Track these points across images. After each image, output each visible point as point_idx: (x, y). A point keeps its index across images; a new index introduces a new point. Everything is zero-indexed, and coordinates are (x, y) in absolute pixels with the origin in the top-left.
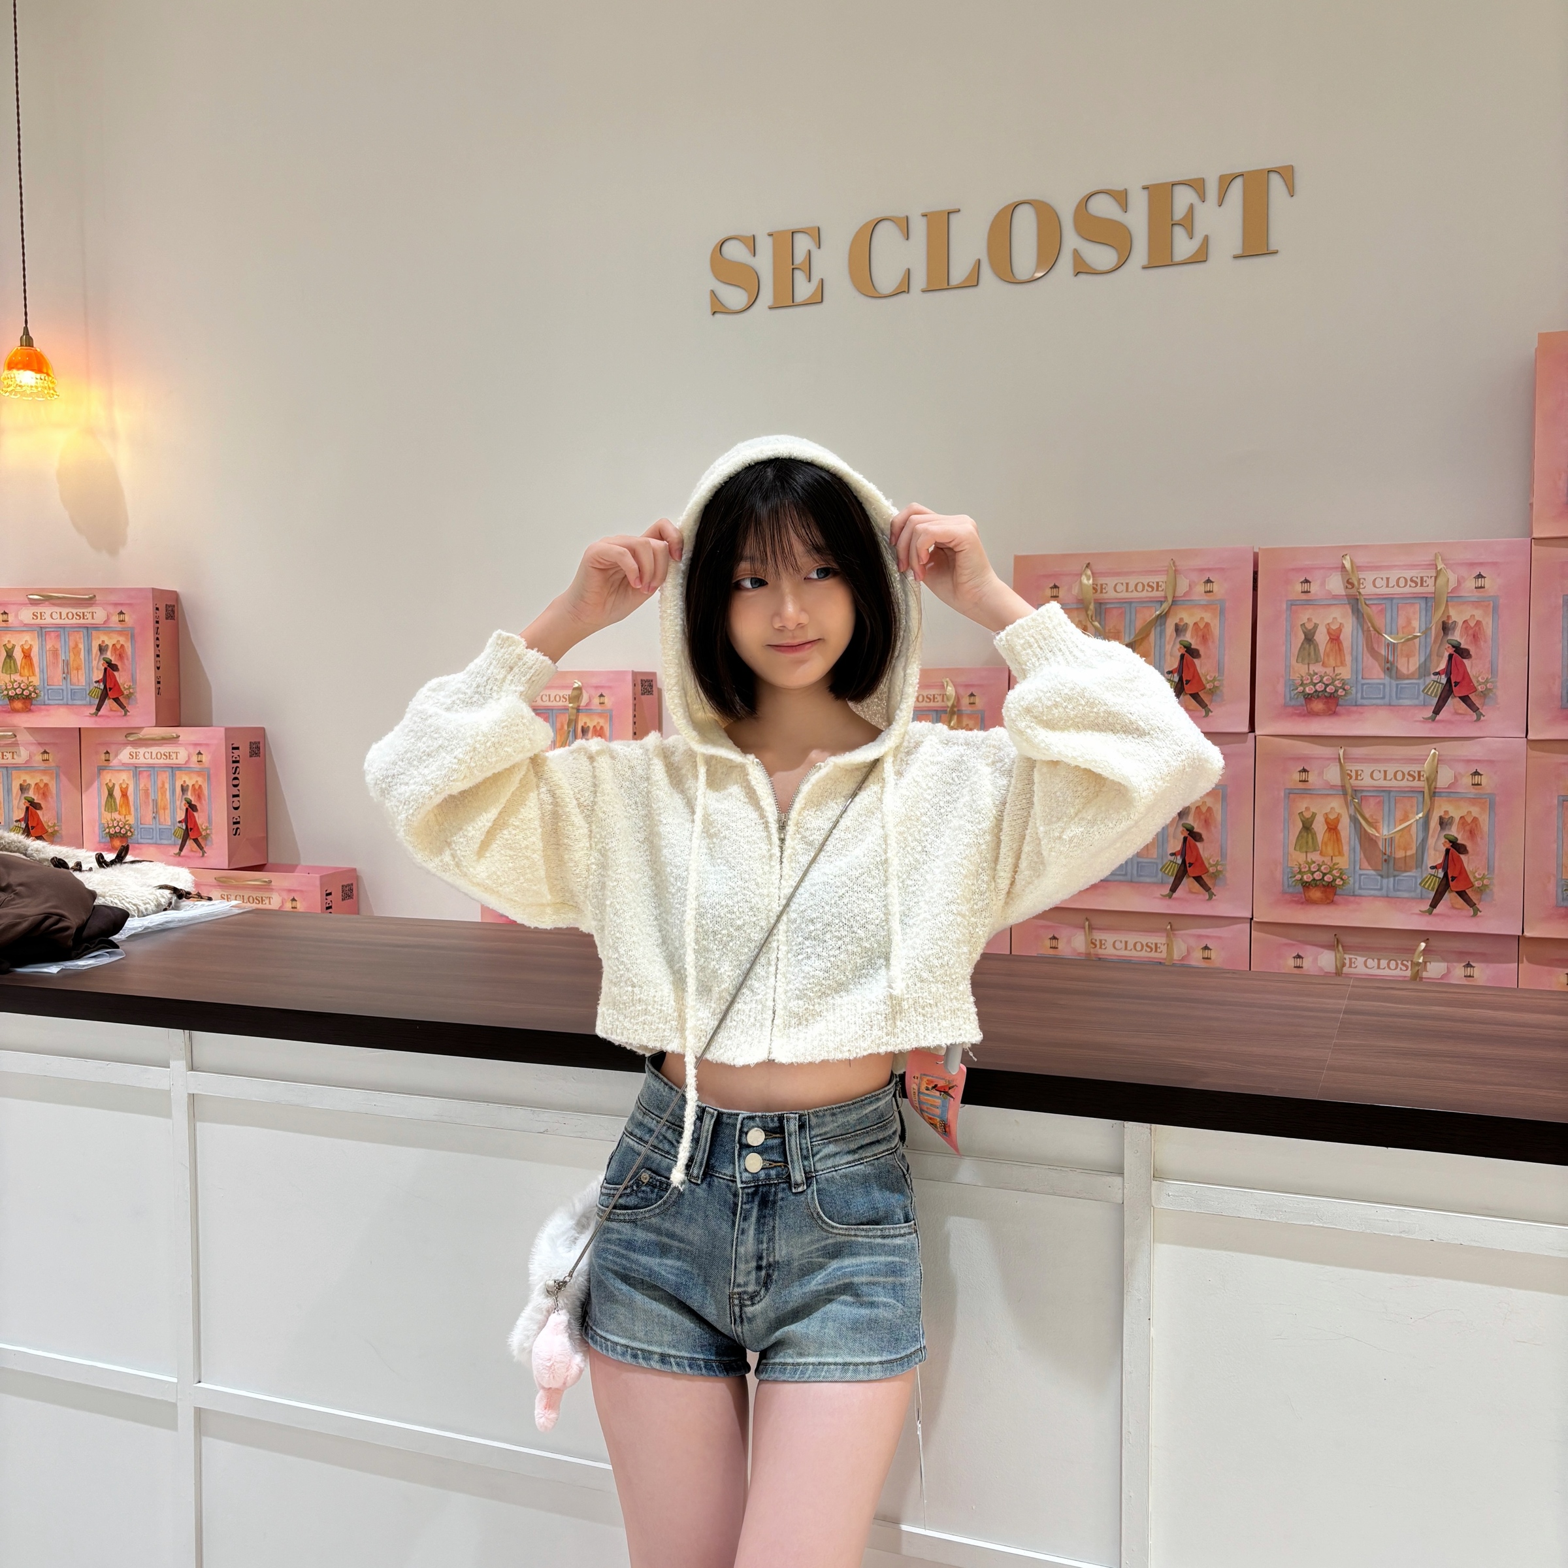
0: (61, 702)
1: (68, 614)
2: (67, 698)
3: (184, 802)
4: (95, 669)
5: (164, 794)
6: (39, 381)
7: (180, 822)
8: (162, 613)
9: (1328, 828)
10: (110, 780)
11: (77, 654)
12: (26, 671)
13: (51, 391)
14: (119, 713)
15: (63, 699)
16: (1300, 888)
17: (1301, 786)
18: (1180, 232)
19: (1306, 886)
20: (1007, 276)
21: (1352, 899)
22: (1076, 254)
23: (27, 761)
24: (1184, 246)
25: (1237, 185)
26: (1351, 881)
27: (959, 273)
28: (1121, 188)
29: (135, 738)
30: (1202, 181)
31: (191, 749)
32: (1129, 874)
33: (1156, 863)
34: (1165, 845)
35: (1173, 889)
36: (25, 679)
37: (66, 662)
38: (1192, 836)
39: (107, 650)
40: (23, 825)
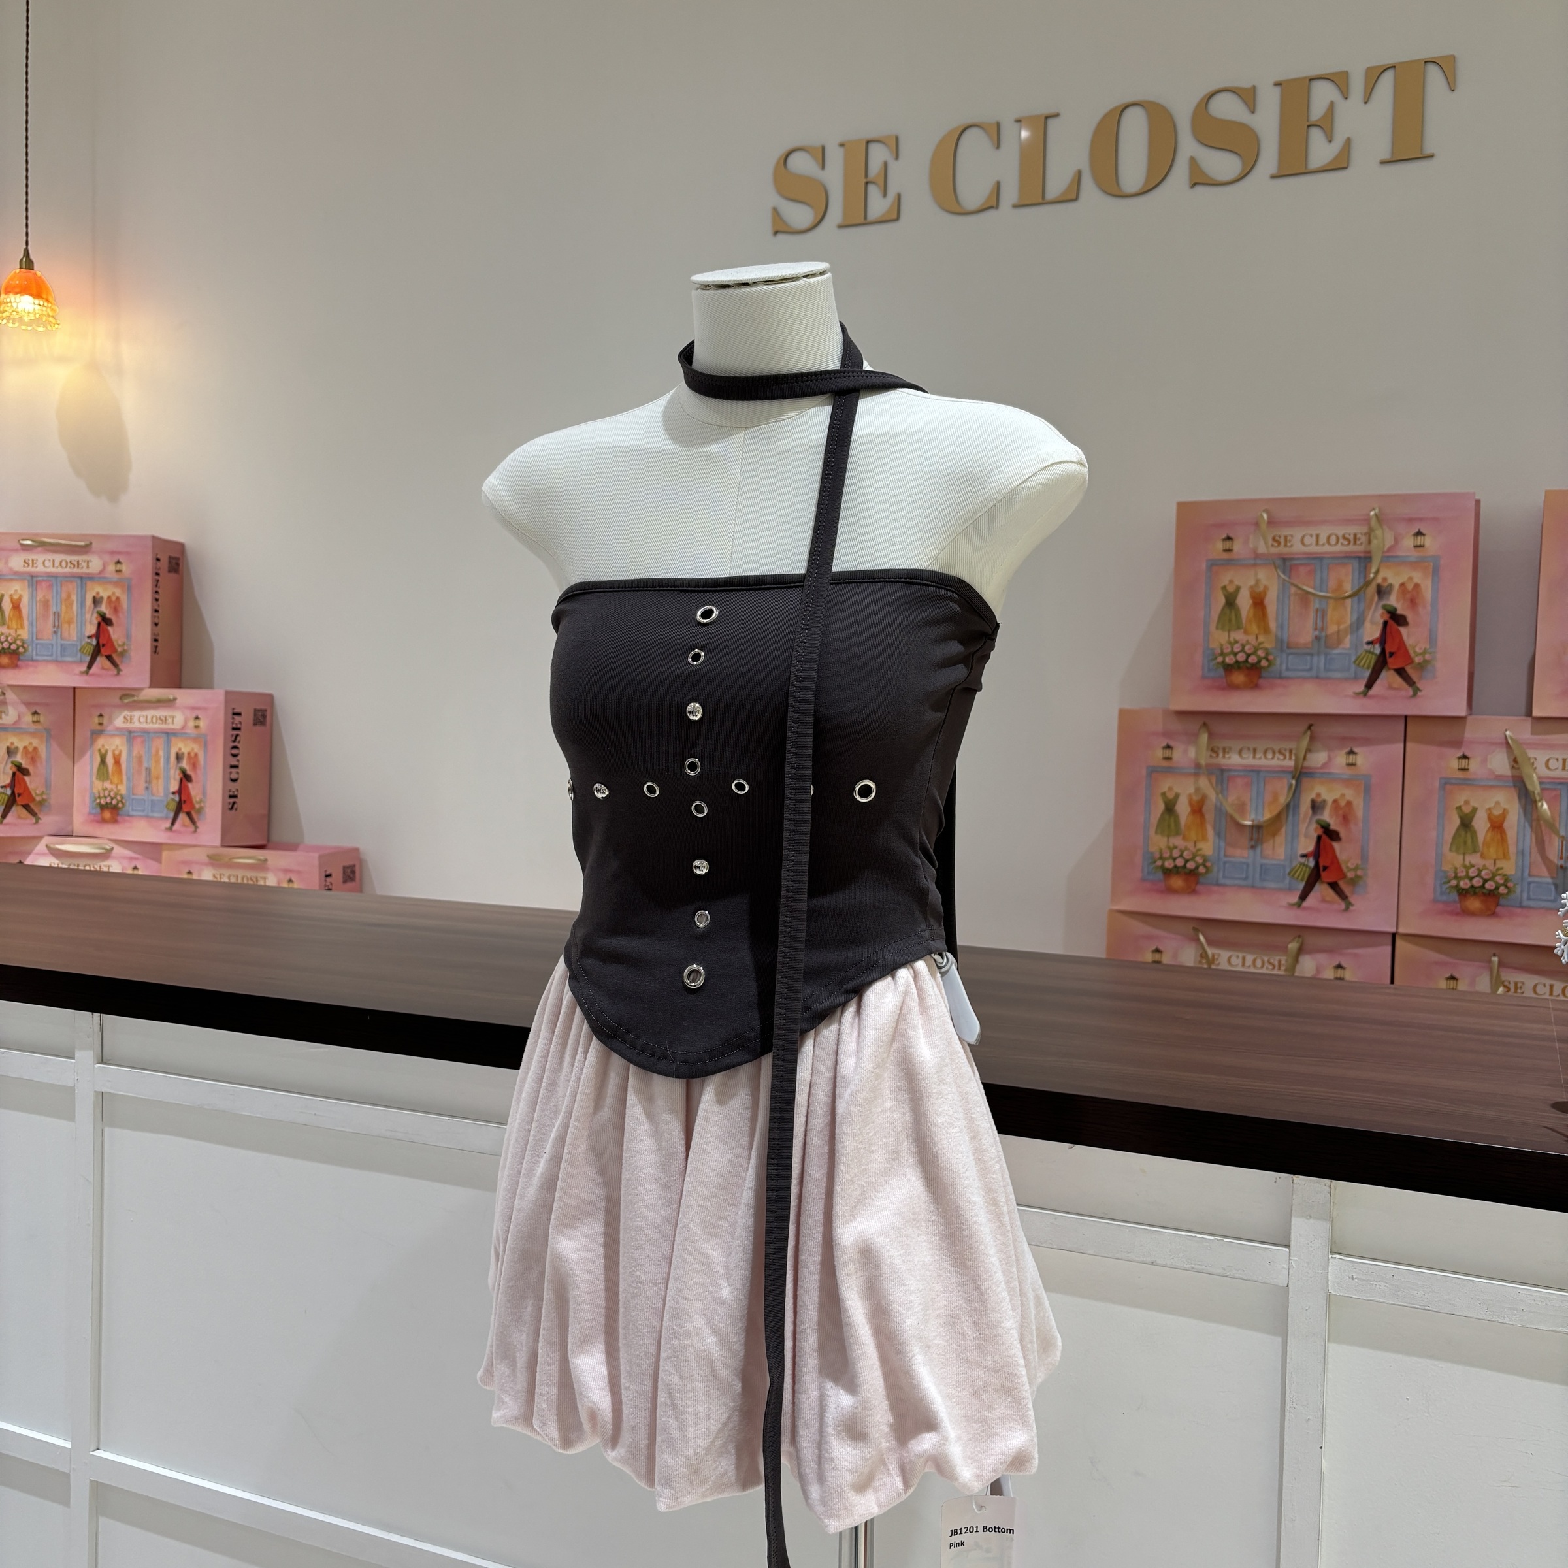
1: (61, 562)
2: (57, 654)
3: (178, 771)
5: (158, 762)
6: (37, 307)
7: (174, 793)
8: (164, 565)
9: (1491, 826)
10: (103, 746)
11: (69, 606)
12: (14, 622)
14: (111, 672)
15: (52, 655)
16: (1454, 896)
17: (1461, 775)
18: (1316, 135)
19: (1463, 893)
20: (1112, 188)
21: (1519, 910)
22: (1193, 161)
23: (15, 723)
24: (1321, 151)
25: (1388, 79)
26: (1518, 890)
27: (1056, 185)
28: (1248, 85)
29: (131, 700)
30: (1345, 75)
31: (188, 713)
32: (1250, 878)
33: (1284, 866)
34: (1295, 844)
35: (1304, 896)
36: (12, 632)
37: (57, 615)
38: (1328, 834)
39: (101, 602)
40: (9, 792)
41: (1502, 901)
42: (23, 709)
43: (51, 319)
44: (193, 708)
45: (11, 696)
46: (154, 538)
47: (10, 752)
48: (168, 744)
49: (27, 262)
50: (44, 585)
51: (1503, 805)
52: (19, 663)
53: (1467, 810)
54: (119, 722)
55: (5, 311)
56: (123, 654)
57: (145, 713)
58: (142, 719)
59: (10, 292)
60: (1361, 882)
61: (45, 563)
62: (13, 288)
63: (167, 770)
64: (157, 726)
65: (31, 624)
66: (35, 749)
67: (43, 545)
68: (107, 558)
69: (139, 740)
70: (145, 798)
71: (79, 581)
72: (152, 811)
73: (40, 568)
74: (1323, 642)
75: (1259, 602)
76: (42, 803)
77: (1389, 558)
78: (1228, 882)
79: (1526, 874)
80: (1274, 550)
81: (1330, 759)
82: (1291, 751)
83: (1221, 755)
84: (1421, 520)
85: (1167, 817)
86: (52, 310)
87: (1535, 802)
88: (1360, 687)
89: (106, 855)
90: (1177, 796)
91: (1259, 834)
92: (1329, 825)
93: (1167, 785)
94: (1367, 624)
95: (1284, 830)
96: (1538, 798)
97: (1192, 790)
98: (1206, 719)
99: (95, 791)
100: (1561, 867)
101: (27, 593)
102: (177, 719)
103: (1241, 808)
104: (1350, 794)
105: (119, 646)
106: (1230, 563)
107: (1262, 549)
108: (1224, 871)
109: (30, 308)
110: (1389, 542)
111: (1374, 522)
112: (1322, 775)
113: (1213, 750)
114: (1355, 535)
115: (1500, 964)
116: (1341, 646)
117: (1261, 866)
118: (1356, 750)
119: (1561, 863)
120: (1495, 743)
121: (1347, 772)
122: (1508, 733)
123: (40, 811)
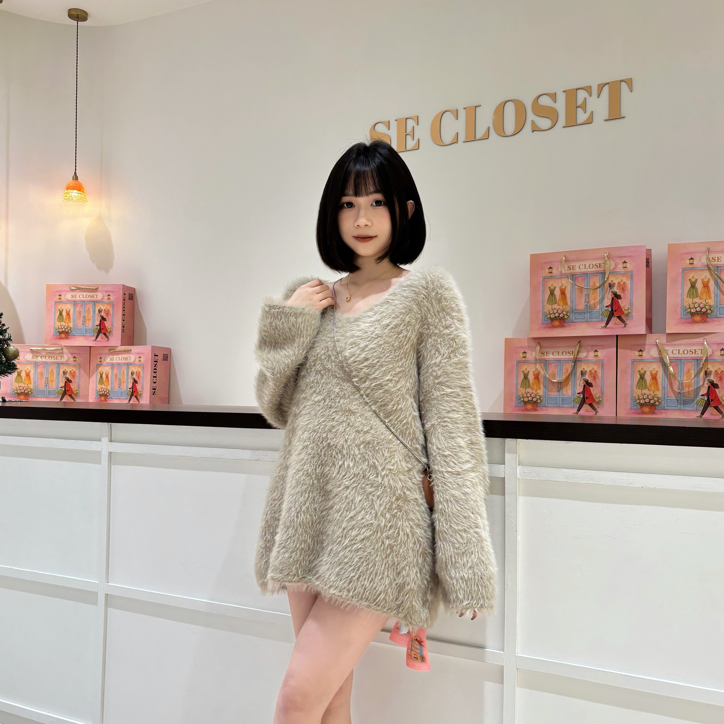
0: (81, 335)
1: (86, 295)
2: (84, 333)
3: (132, 379)
4: (96, 320)
5: (124, 376)
6: (79, 194)
7: (130, 388)
8: (127, 296)
10: (101, 370)
11: (89, 313)
12: (67, 321)
15: (82, 333)
16: (639, 406)
17: (639, 358)
18: (580, 111)
19: (642, 405)
20: (501, 132)
21: (663, 411)
22: (533, 122)
23: (67, 361)
24: (582, 117)
25: (606, 88)
26: (663, 403)
27: (480, 132)
28: (553, 92)
29: (113, 351)
30: (590, 87)
31: (136, 355)
32: (558, 403)
33: (571, 398)
34: (575, 389)
36: (66, 324)
37: (84, 317)
38: (588, 384)
39: (102, 312)
40: (64, 389)
41: (657, 408)
42: (70, 355)
43: (84, 199)
44: (138, 353)
45: (65, 350)
46: (123, 285)
47: (64, 373)
48: (128, 368)
49: (76, 177)
51: (657, 369)
52: (69, 337)
54: (108, 360)
55: (66, 196)
56: (110, 332)
57: (118, 356)
58: (118, 359)
59: (69, 189)
60: (601, 403)
61: (80, 296)
62: (70, 187)
63: (128, 379)
65: (74, 321)
66: (74, 372)
67: (79, 289)
68: (105, 294)
69: (116, 367)
70: (118, 391)
72: (121, 396)
73: (78, 298)
74: (589, 307)
75: (563, 293)
76: (76, 394)
78: (549, 405)
79: (666, 396)
80: (568, 272)
81: (588, 354)
82: (572, 352)
83: (545, 355)
84: (625, 257)
85: (525, 381)
86: (85, 196)
90: (528, 372)
91: (560, 385)
92: (588, 381)
93: (524, 368)
94: (606, 299)
95: (570, 383)
96: (669, 366)
97: (534, 369)
98: (539, 340)
100: (679, 393)
101: (73, 308)
102: (132, 358)
103: (554, 376)
104: (596, 368)
105: (109, 329)
106: (551, 278)
107: (564, 271)
108: (548, 402)
109: (77, 195)
111: (606, 259)
112: (586, 361)
113: (542, 353)
114: (599, 264)
117: (562, 398)
118: (598, 350)
119: (679, 391)
120: (652, 345)
121: (594, 359)
122: (657, 341)
123: (76, 397)
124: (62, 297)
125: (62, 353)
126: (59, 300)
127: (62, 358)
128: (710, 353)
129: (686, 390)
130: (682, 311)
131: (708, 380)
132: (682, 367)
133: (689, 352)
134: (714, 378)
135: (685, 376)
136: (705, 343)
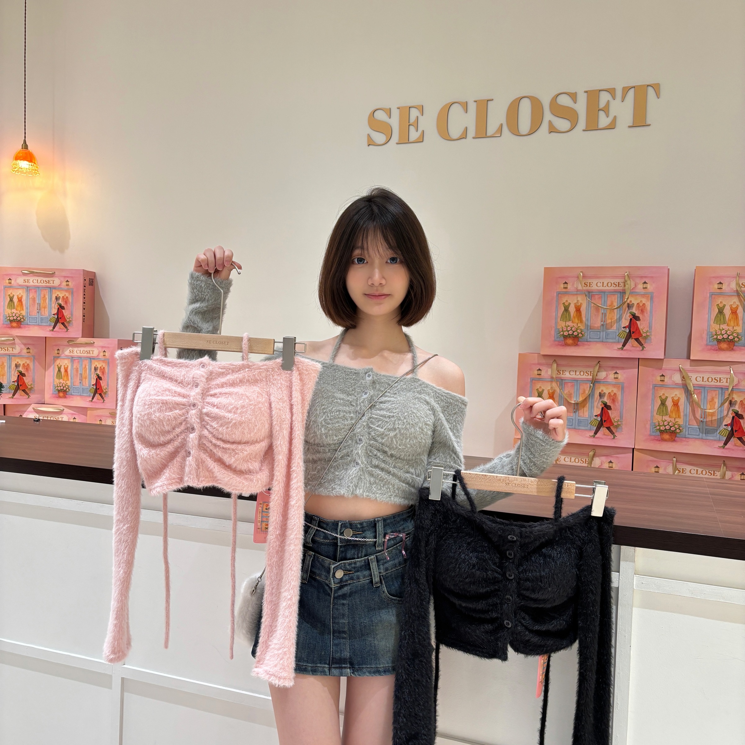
0: (36, 324)
1: (41, 281)
2: (39, 322)
3: (95, 375)
5: (86, 371)
6: (30, 166)
7: (93, 385)
8: (87, 282)
9: (673, 404)
10: (59, 363)
11: (45, 300)
12: (19, 308)
13: (36, 171)
14: (64, 330)
15: (36, 322)
16: (658, 433)
17: (661, 383)
18: (602, 114)
19: (662, 432)
20: (515, 131)
21: (685, 439)
22: (550, 122)
23: (19, 353)
24: (604, 121)
25: (632, 92)
26: (684, 431)
27: (491, 130)
28: (574, 92)
29: (73, 343)
30: (614, 90)
31: (100, 349)
32: (574, 425)
33: (588, 420)
34: (592, 411)
35: (596, 433)
36: (18, 312)
37: (39, 304)
38: (606, 407)
39: (59, 299)
40: (16, 384)
41: (678, 435)
42: (23, 346)
44: (102, 347)
45: (17, 341)
46: (84, 270)
47: (17, 366)
48: (91, 362)
49: (25, 146)
50: (33, 291)
51: (678, 396)
52: (21, 326)
53: (663, 397)
54: (67, 353)
55: (15, 168)
56: (69, 322)
57: (79, 349)
58: (78, 352)
59: (18, 159)
60: (620, 427)
61: (33, 281)
62: (20, 157)
63: (90, 375)
64: (85, 355)
66: (28, 364)
67: (32, 273)
68: (62, 279)
69: (77, 361)
70: (80, 387)
71: (49, 289)
72: (83, 393)
73: (31, 284)
74: (605, 326)
75: (578, 310)
77: (633, 293)
79: (687, 424)
80: (584, 288)
81: (607, 375)
82: (591, 372)
83: (562, 373)
84: (646, 277)
86: (37, 167)
87: (692, 394)
88: (620, 346)
89: (61, 412)
90: (543, 390)
92: (607, 403)
94: (623, 320)
95: (588, 405)
96: (692, 393)
97: (549, 388)
98: (555, 358)
99: (55, 383)
100: (702, 421)
103: (570, 396)
104: (615, 390)
105: (68, 318)
106: (566, 293)
107: (580, 288)
109: (27, 167)
110: (633, 286)
111: (626, 278)
112: (604, 382)
113: (558, 371)
114: (619, 283)
115: (677, 461)
116: (612, 329)
117: (578, 420)
118: (618, 372)
119: (702, 419)
120: (675, 370)
121: (614, 381)
122: (680, 366)
123: (30, 393)
124: (13, 282)
125: (14, 344)
126: (9, 285)
127: (14, 349)
128: (736, 382)
129: (709, 419)
130: (708, 337)
131: (733, 410)
132: (706, 395)
133: (714, 380)
134: (739, 408)
135: (708, 404)
136: (732, 372)
